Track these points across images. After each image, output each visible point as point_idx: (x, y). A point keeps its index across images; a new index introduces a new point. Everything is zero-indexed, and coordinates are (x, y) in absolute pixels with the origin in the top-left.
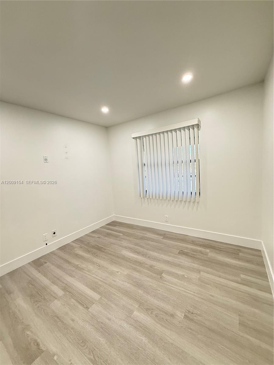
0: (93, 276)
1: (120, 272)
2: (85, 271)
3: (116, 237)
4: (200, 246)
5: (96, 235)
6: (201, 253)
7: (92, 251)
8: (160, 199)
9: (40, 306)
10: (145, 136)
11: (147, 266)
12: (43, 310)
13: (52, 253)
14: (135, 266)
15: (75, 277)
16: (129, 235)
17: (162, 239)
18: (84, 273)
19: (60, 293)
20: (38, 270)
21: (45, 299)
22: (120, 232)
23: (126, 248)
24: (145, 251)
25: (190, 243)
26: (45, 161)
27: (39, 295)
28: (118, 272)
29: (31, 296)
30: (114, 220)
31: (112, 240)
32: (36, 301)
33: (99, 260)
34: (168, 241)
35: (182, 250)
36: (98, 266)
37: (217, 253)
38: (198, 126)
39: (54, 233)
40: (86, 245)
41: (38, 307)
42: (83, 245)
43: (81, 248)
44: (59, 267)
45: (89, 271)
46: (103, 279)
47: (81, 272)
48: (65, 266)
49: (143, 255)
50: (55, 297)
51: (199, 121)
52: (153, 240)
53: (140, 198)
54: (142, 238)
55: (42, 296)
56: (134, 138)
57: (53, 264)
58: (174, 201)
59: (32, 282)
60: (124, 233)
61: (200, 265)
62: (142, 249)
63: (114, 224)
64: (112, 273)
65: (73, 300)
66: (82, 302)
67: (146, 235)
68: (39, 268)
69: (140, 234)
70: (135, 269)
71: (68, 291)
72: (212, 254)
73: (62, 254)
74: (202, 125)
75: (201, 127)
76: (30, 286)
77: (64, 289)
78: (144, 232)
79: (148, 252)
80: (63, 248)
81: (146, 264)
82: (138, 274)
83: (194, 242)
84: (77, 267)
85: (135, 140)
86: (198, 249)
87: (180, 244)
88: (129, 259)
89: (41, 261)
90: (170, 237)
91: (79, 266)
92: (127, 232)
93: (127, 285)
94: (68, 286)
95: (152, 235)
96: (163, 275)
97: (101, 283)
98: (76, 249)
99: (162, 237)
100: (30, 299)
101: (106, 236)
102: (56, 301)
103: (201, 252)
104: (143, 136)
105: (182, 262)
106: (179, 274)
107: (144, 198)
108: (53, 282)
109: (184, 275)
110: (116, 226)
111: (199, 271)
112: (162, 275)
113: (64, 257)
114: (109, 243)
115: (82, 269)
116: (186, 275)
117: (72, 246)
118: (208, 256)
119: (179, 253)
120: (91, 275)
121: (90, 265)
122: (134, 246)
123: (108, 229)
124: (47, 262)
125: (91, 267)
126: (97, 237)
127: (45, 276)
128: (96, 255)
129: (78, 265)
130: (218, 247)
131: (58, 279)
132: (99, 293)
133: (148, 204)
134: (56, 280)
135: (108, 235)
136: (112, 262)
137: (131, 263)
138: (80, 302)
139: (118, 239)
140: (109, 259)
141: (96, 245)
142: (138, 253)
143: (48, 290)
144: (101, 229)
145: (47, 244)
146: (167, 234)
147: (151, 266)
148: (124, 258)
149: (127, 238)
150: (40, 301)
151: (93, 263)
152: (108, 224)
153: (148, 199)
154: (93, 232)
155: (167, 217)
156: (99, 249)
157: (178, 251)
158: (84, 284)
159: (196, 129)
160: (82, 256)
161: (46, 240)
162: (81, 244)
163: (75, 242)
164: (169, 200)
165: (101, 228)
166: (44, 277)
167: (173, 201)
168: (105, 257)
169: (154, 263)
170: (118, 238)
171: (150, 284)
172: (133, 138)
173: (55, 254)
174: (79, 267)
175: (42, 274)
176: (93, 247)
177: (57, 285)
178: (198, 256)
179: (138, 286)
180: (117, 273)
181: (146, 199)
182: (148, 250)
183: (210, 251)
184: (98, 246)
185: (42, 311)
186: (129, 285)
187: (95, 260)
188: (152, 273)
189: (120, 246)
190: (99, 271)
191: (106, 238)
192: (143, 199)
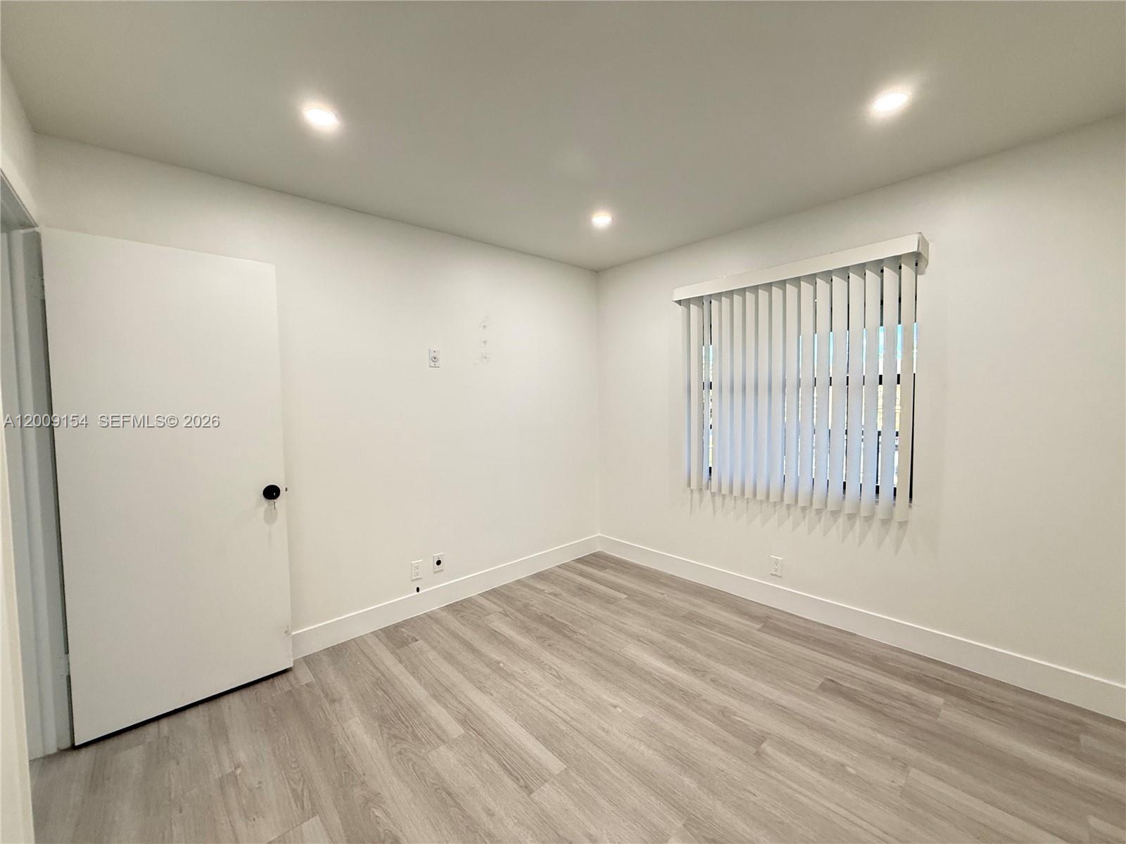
0: (542, 701)
1: (621, 708)
2: (517, 683)
3: (608, 601)
4: (906, 678)
5: (547, 588)
6: (910, 704)
7: (537, 629)
8: (758, 497)
9: (403, 751)
10: (719, 296)
11: (709, 707)
12: (411, 762)
13: (429, 616)
14: (669, 700)
15: (492, 695)
16: (646, 602)
17: (758, 630)
18: (516, 687)
19: (455, 729)
20: (396, 654)
21: (415, 737)
22: (618, 588)
23: (638, 638)
24: (700, 658)
25: (866, 662)
26: (432, 364)
27: (403, 723)
28: (615, 707)
29: (383, 720)
30: (598, 549)
31: (594, 608)
32: (395, 737)
33: (558, 661)
34: (777, 640)
35: (833, 679)
36: (554, 676)
37: (978, 716)
38: (917, 259)
39: (439, 563)
40: (519, 610)
41: (400, 753)
42: (509, 609)
43: (507, 615)
44: (449, 657)
45: (529, 684)
46: (571, 718)
47: (505, 684)
48: (466, 658)
49: (694, 671)
50: (442, 738)
51: (923, 242)
52: (726, 629)
53: (689, 492)
54: (690, 618)
55: (407, 727)
56: (679, 302)
57: (434, 648)
58: (808, 511)
59: (384, 684)
60: (632, 595)
61: (905, 743)
62: (688, 653)
63: (597, 560)
64: (597, 706)
65: (486, 756)
66: (512, 767)
67: (701, 611)
68: (398, 651)
69: (680, 604)
70: (669, 710)
71: (474, 730)
72: (953, 716)
73: (453, 623)
74: (933, 255)
75: (927, 261)
76: (380, 693)
77: (464, 722)
78: (696, 601)
79: (712, 663)
80: (457, 608)
81: (705, 700)
82: (680, 726)
83: (880, 659)
84: (495, 667)
85: (685, 309)
86: (898, 687)
87: (825, 658)
88: (650, 674)
89: (403, 632)
90: (784, 628)
91: (502, 665)
92: (642, 594)
93: (647, 754)
94: (473, 714)
95: (725, 614)
96: (765, 746)
97: (563, 727)
98: (492, 615)
99: (759, 626)
100: (380, 726)
101: (575, 595)
102: (442, 749)
103: (908, 700)
104: (710, 295)
105: (834, 721)
106: (825, 759)
107: (701, 490)
108: (435, 697)
109: (843, 765)
110: (605, 568)
111: (905, 766)
112: (763, 746)
113: (461, 634)
114: (583, 616)
115: (508, 676)
116: (851, 767)
117: (481, 607)
118: (939, 719)
119: (823, 688)
120: (537, 698)
121: (531, 669)
122: (664, 638)
123: (582, 574)
124: (418, 638)
125: (535, 675)
126: (550, 594)
127: (413, 674)
128: (550, 645)
129: (499, 662)
130: (981, 694)
131: (447, 690)
132: (561, 756)
133: (715, 512)
134: (441, 692)
135: (583, 591)
136: (598, 673)
137: (655, 686)
138: (508, 766)
139: (611, 607)
140: (586, 663)
141: (547, 615)
142: (678, 661)
143: (423, 714)
144: (560, 570)
145: (418, 590)
146: (778, 619)
147: (724, 711)
148: (632, 668)
149: (642, 610)
150: (403, 739)
151: (540, 665)
152: (579, 560)
153: (713, 495)
154: (540, 576)
155: (776, 562)
156: (557, 627)
157: (820, 682)
158: (516, 718)
159: (909, 269)
160: (508, 639)
161: (418, 577)
162: (505, 606)
163: (490, 598)
164: (789, 506)
165: (559, 567)
166: (412, 678)
167: (804, 509)
168: (574, 654)
169: (733, 703)
170: (611, 604)
171: (723, 766)
172: (676, 302)
173: (437, 621)
174: (501, 669)
175: (406, 667)
176: (540, 619)
177: (446, 707)
178: (898, 712)
179: (678, 761)
180: (612, 709)
181: (708, 494)
182: (709, 656)
183: (944, 704)
184: (551, 617)
185: (410, 765)
186: (649, 753)
187: (547, 657)
188: (726, 734)
189: (620, 630)
190: (558, 691)
191: (577, 600)
192: (696, 495)
